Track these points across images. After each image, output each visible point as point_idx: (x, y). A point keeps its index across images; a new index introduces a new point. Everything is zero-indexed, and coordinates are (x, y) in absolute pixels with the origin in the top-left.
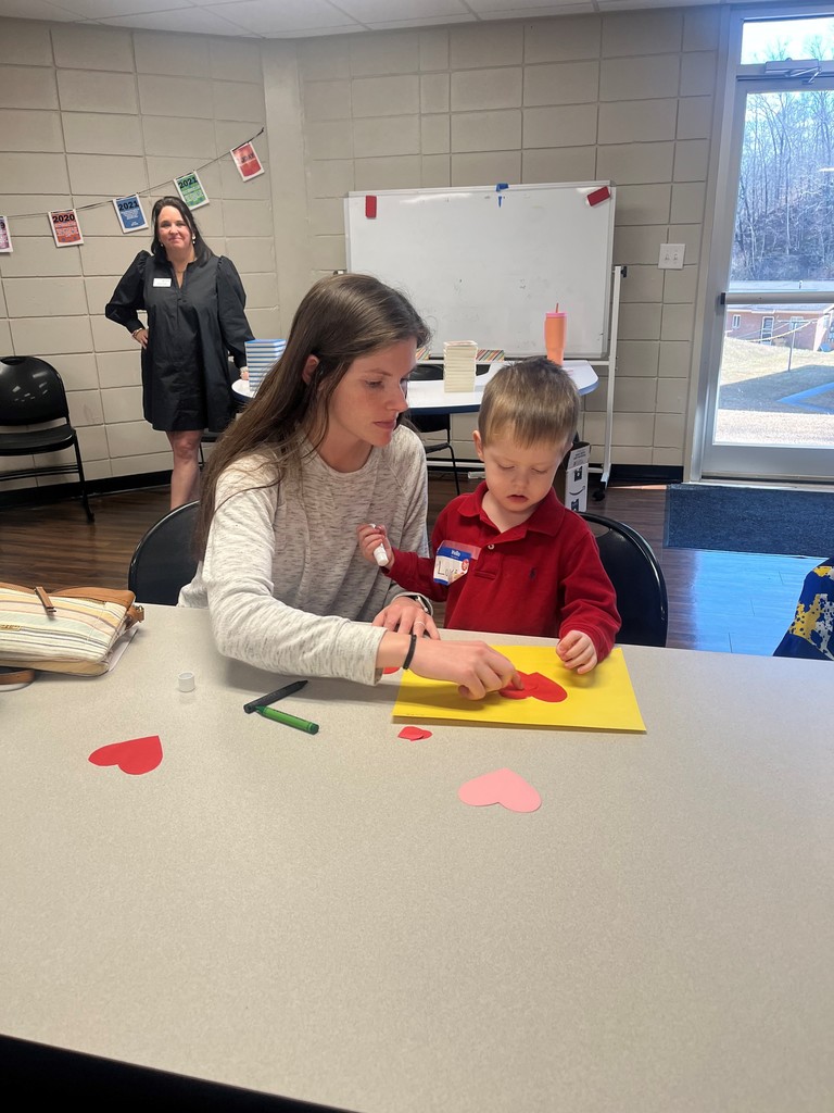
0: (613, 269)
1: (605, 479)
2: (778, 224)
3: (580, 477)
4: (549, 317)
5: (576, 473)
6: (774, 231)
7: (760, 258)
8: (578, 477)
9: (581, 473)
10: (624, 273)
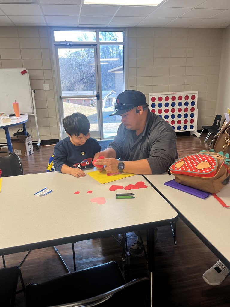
0: (31, 91)
1: (39, 144)
2: (91, 77)
3: (30, 144)
4: (14, 104)
5: (29, 143)
6: (90, 78)
7: (88, 85)
8: (29, 144)
9: (30, 143)
10: (34, 92)
